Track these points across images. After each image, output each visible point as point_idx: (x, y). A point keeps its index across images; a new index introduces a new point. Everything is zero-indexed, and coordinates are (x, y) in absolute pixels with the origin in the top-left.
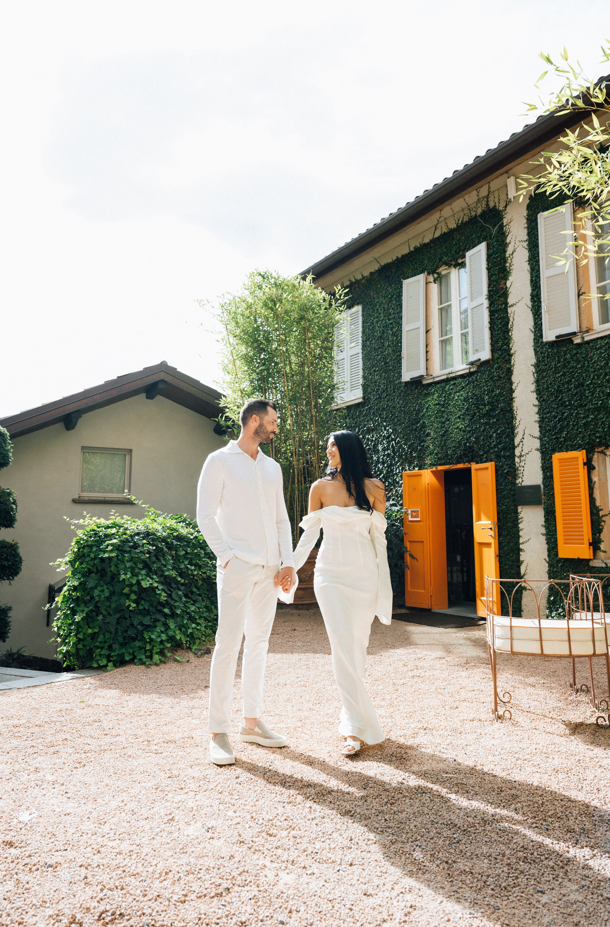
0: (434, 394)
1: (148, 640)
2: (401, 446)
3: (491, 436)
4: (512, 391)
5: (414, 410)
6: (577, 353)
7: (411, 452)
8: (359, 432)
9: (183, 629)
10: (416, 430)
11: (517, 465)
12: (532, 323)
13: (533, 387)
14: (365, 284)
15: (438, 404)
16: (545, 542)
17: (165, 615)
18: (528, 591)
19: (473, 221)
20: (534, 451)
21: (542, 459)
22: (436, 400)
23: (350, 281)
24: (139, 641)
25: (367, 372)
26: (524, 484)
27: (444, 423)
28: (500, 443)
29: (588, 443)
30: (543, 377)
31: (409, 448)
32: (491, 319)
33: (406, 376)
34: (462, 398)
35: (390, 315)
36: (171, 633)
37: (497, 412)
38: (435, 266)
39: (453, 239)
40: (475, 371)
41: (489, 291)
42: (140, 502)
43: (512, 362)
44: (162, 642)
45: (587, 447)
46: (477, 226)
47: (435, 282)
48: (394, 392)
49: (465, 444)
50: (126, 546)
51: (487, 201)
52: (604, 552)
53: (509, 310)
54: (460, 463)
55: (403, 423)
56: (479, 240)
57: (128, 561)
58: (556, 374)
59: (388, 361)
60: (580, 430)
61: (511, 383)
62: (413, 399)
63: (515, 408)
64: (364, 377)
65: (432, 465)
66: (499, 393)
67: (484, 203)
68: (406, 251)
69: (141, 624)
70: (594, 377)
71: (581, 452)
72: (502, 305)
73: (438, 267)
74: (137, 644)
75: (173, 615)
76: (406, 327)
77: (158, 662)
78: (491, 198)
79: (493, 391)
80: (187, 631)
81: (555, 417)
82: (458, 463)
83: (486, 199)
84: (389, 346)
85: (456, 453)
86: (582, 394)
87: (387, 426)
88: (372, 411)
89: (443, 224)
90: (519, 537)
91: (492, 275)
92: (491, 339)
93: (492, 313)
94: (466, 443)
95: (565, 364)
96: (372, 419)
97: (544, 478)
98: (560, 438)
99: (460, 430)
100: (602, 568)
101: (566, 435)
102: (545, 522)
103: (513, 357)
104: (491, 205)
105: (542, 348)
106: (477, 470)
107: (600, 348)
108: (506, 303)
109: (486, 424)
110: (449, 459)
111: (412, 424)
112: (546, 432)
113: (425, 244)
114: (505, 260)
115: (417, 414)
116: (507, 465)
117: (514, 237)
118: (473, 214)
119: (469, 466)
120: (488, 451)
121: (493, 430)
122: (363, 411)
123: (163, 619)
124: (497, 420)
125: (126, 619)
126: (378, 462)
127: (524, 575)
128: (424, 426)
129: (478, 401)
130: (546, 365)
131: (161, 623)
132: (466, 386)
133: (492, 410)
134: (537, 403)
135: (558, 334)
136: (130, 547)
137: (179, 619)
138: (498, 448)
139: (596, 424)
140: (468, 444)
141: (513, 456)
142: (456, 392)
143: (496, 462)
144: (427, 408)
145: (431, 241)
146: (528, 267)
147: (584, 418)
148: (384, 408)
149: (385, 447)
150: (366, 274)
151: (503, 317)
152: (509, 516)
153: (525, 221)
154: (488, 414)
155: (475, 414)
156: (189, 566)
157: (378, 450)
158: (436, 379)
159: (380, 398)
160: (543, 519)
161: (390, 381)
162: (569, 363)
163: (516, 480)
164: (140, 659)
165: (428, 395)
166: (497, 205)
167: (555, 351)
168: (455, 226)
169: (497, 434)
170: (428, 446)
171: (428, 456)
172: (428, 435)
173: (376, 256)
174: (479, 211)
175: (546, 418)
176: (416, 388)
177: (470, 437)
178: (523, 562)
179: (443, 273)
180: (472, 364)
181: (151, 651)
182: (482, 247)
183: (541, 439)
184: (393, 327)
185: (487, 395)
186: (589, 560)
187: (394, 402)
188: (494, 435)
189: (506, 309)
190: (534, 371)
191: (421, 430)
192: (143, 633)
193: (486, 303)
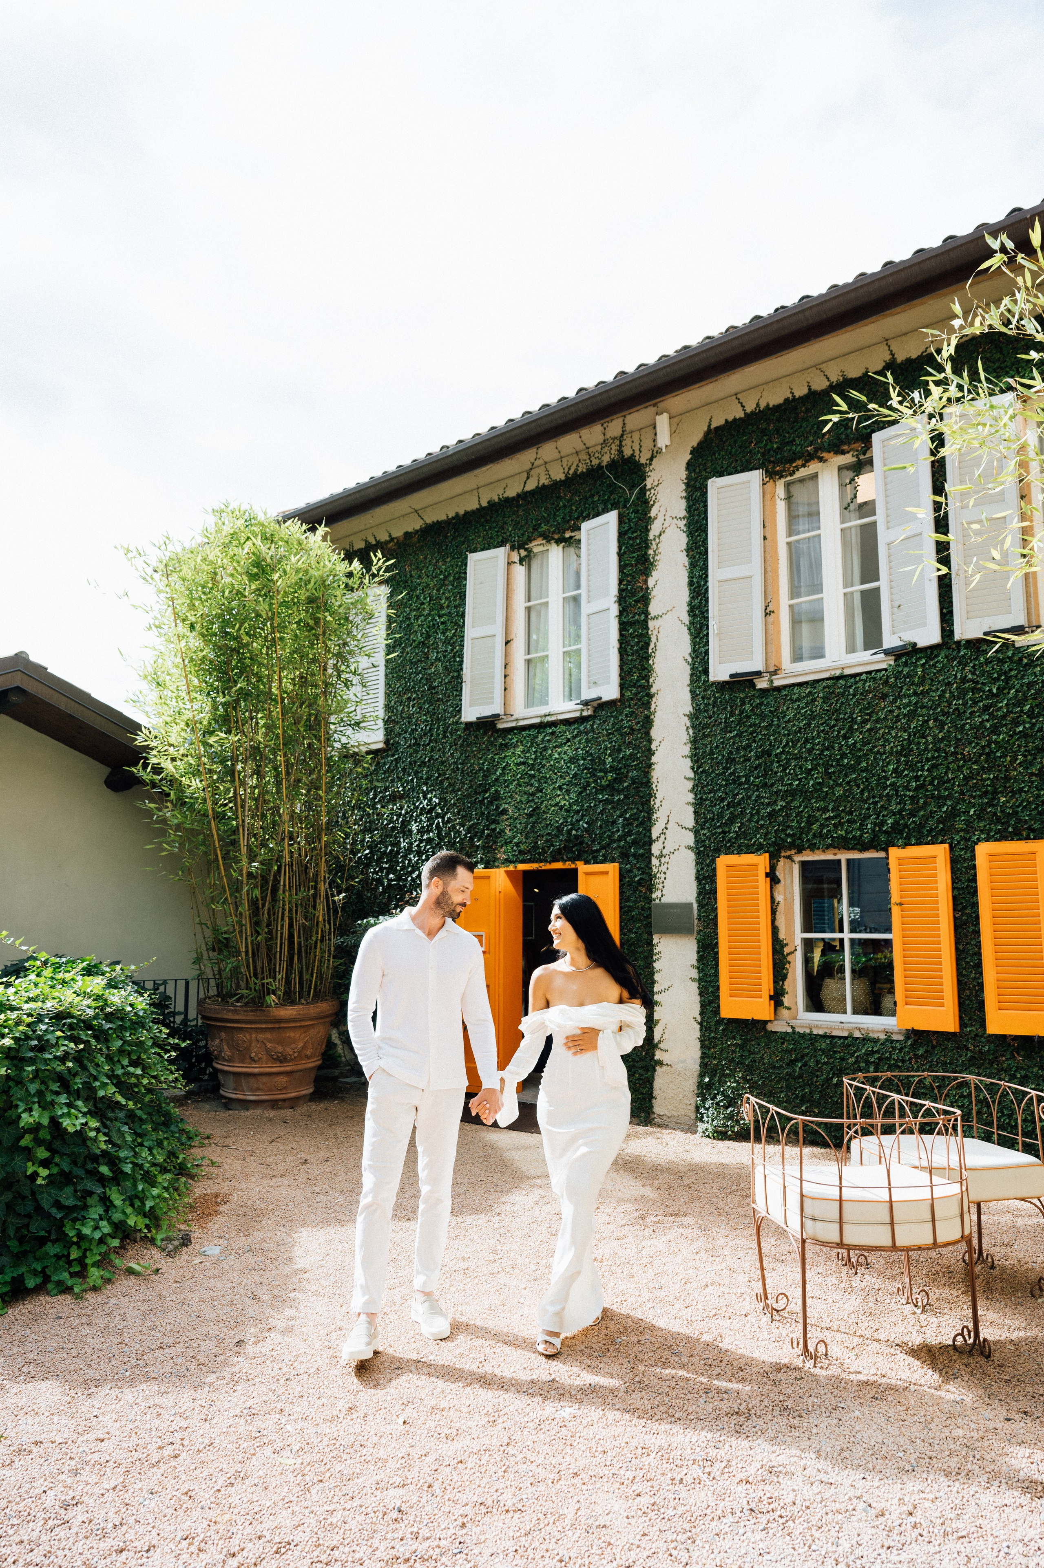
0: (516, 746)
1: (75, 1239)
2: (454, 827)
3: (614, 822)
4: (650, 753)
5: (481, 769)
6: (761, 704)
7: (471, 838)
8: (374, 798)
9: (137, 1203)
10: (482, 802)
11: (655, 870)
12: (689, 649)
13: (687, 750)
14: (394, 550)
15: (523, 763)
16: (697, 991)
17: (102, 1180)
18: (665, 1068)
19: (594, 473)
20: (683, 849)
21: (697, 864)
22: (519, 756)
23: (366, 541)
24: (54, 1242)
25: (394, 699)
26: (664, 900)
27: (533, 794)
28: (629, 833)
29: (774, 844)
30: (705, 736)
31: (468, 831)
32: (621, 635)
33: (470, 713)
34: (566, 757)
35: (442, 607)
36: (117, 1216)
37: (626, 784)
38: (525, 538)
39: (559, 497)
40: (589, 716)
41: (621, 591)
42: (17, 942)
43: (653, 707)
44: (101, 1241)
45: (771, 849)
46: (602, 483)
47: (521, 563)
48: (444, 737)
49: (569, 831)
50: (24, 1049)
51: (620, 446)
52: (789, 1009)
53: (651, 624)
54: (557, 861)
55: (459, 790)
56: (606, 505)
57: (32, 1081)
58: (726, 732)
59: (436, 684)
60: (762, 822)
61: (650, 741)
62: (479, 751)
63: (654, 780)
64: (388, 707)
65: (508, 861)
66: (631, 754)
67: (614, 447)
68: (473, 506)
69: (58, 1205)
70: (787, 744)
71: (762, 857)
72: (640, 615)
73: (530, 540)
74: (52, 1249)
75: (118, 1177)
76: (471, 632)
77: (99, 1282)
78: (627, 442)
79: (619, 750)
80: (144, 1204)
81: (722, 800)
82: (555, 860)
83: (618, 442)
84: (438, 659)
85: (552, 845)
86: (768, 769)
87: (428, 792)
88: (401, 765)
89: (541, 470)
90: (653, 982)
91: (626, 565)
92: (621, 667)
93: (623, 626)
94: (571, 829)
95: (741, 719)
96: (400, 779)
97: (699, 894)
98: (729, 832)
99: (561, 808)
100: (786, 1033)
101: (740, 828)
102: (698, 961)
103: (654, 700)
104: (627, 452)
105: (705, 690)
106: (587, 874)
107: (798, 700)
108: (647, 613)
109: (606, 802)
110: (539, 854)
111: (476, 793)
112: (705, 822)
113: (507, 500)
114: (646, 544)
115: (485, 777)
116: (639, 869)
117: (663, 509)
118: (595, 462)
119: (573, 866)
120: (608, 845)
121: (618, 813)
122: (385, 764)
123: (100, 1190)
124: (625, 797)
125: (24, 1198)
126: (409, 850)
127: (660, 1042)
128: (496, 797)
129: (595, 765)
130: (710, 717)
131: (96, 1198)
132: (575, 737)
133: (619, 780)
134: (692, 775)
135: (734, 672)
136: (32, 1049)
137: (128, 1184)
138: (626, 842)
139: (788, 816)
140: (574, 832)
141: (647, 856)
142: (555, 747)
143: (620, 863)
144: (504, 769)
145: (518, 495)
146: (685, 561)
147: (768, 804)
148: (424, 763)
149: (423, 827)
150: (398, 533)
151: (642, 634)
152: (640, 950)
153: (684, 487)
154: (611, 788)
155: (588, 784)
156: (131, 1069)
157: (411, 831)
158: (522, 723)
159: (417, 744)
160: (695, 956)
161: (438, 719)
162: (748, 717)
163: (651, 892)
164: (59, 1283)
165: (506, 746)
166: (637, 453)
167: (727, 697)
168: (563, 477)
169: (625, 819)
170: (503, 831)
171: (501, 847)
172: (505, 812)
173: (417, 507)
174: (606, 459)
175: (707, 799)
176: (485, 733)
177: (578, 821)
178: (658, 1022)
179: (535, 550)
180: (586, 703)
181: (81, 1261)
182: (612, 517)
183: (696, 833)
184: (447, 630)
185: (610, 755)
186: (766, 1022)
187: (444, 753)
188: (621, 820)
189: (646, 621)
190: (689, 724)
191: (491, 803)
192: (63, 1226)
193: (615, 609)
